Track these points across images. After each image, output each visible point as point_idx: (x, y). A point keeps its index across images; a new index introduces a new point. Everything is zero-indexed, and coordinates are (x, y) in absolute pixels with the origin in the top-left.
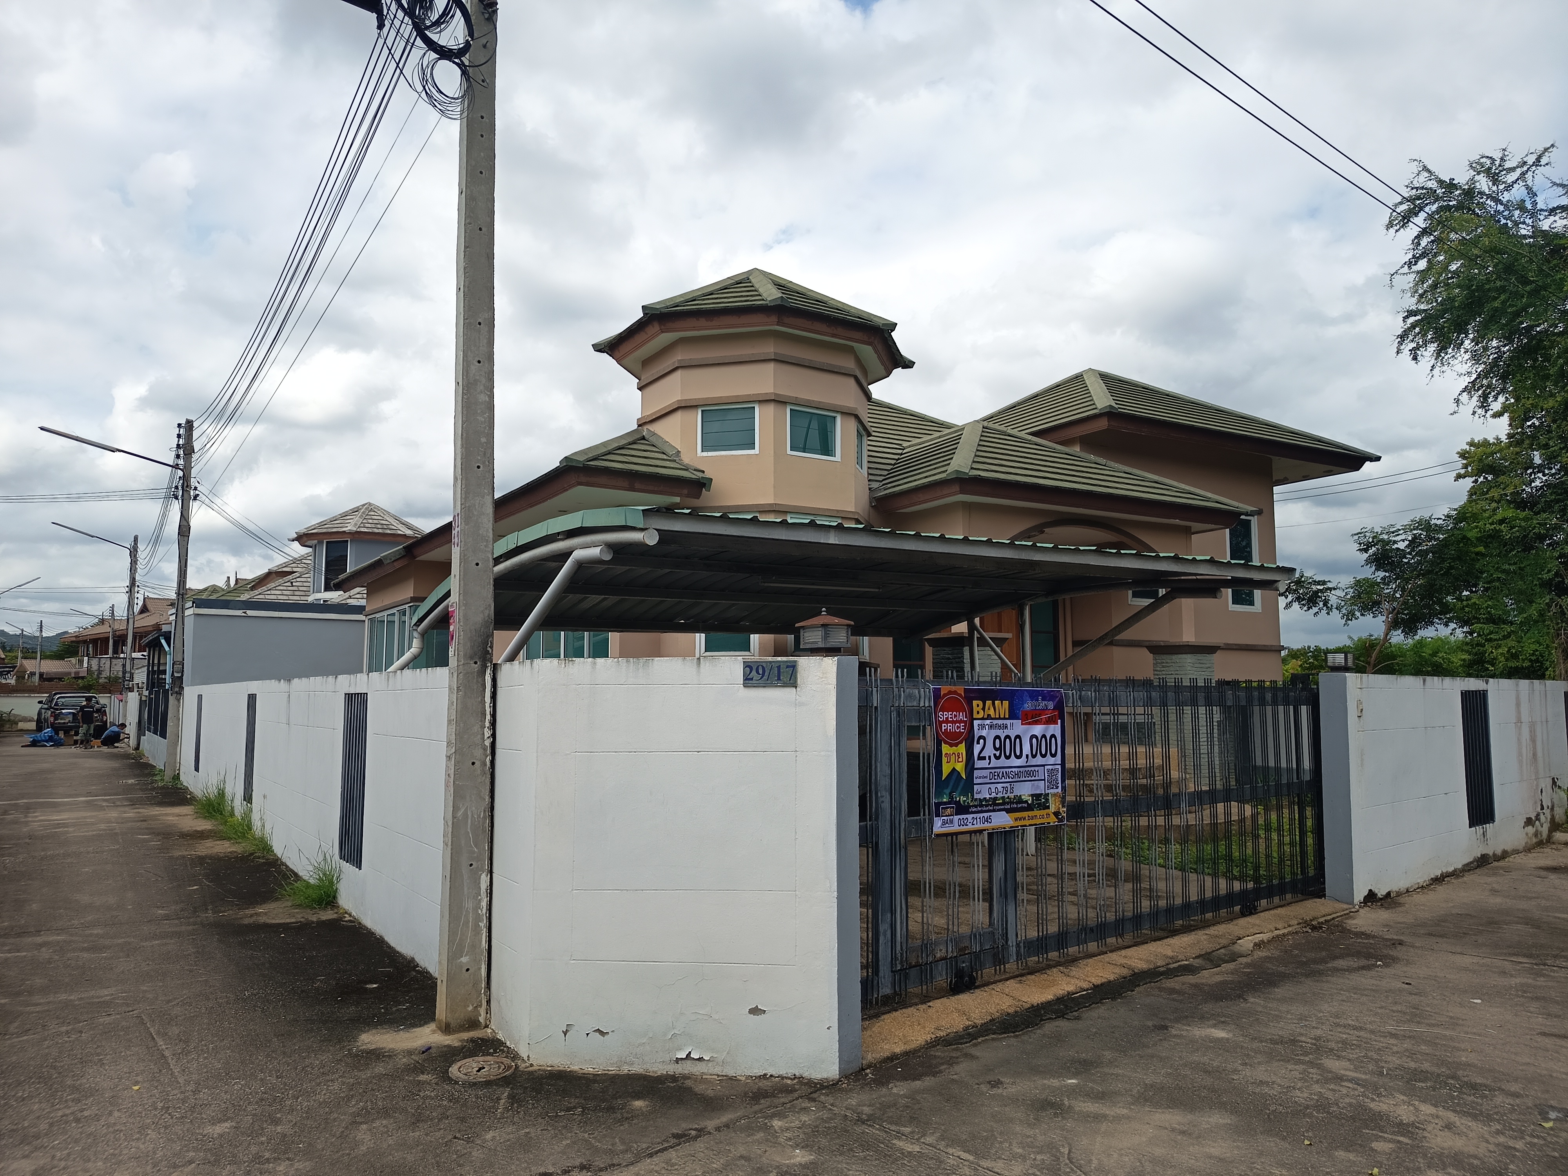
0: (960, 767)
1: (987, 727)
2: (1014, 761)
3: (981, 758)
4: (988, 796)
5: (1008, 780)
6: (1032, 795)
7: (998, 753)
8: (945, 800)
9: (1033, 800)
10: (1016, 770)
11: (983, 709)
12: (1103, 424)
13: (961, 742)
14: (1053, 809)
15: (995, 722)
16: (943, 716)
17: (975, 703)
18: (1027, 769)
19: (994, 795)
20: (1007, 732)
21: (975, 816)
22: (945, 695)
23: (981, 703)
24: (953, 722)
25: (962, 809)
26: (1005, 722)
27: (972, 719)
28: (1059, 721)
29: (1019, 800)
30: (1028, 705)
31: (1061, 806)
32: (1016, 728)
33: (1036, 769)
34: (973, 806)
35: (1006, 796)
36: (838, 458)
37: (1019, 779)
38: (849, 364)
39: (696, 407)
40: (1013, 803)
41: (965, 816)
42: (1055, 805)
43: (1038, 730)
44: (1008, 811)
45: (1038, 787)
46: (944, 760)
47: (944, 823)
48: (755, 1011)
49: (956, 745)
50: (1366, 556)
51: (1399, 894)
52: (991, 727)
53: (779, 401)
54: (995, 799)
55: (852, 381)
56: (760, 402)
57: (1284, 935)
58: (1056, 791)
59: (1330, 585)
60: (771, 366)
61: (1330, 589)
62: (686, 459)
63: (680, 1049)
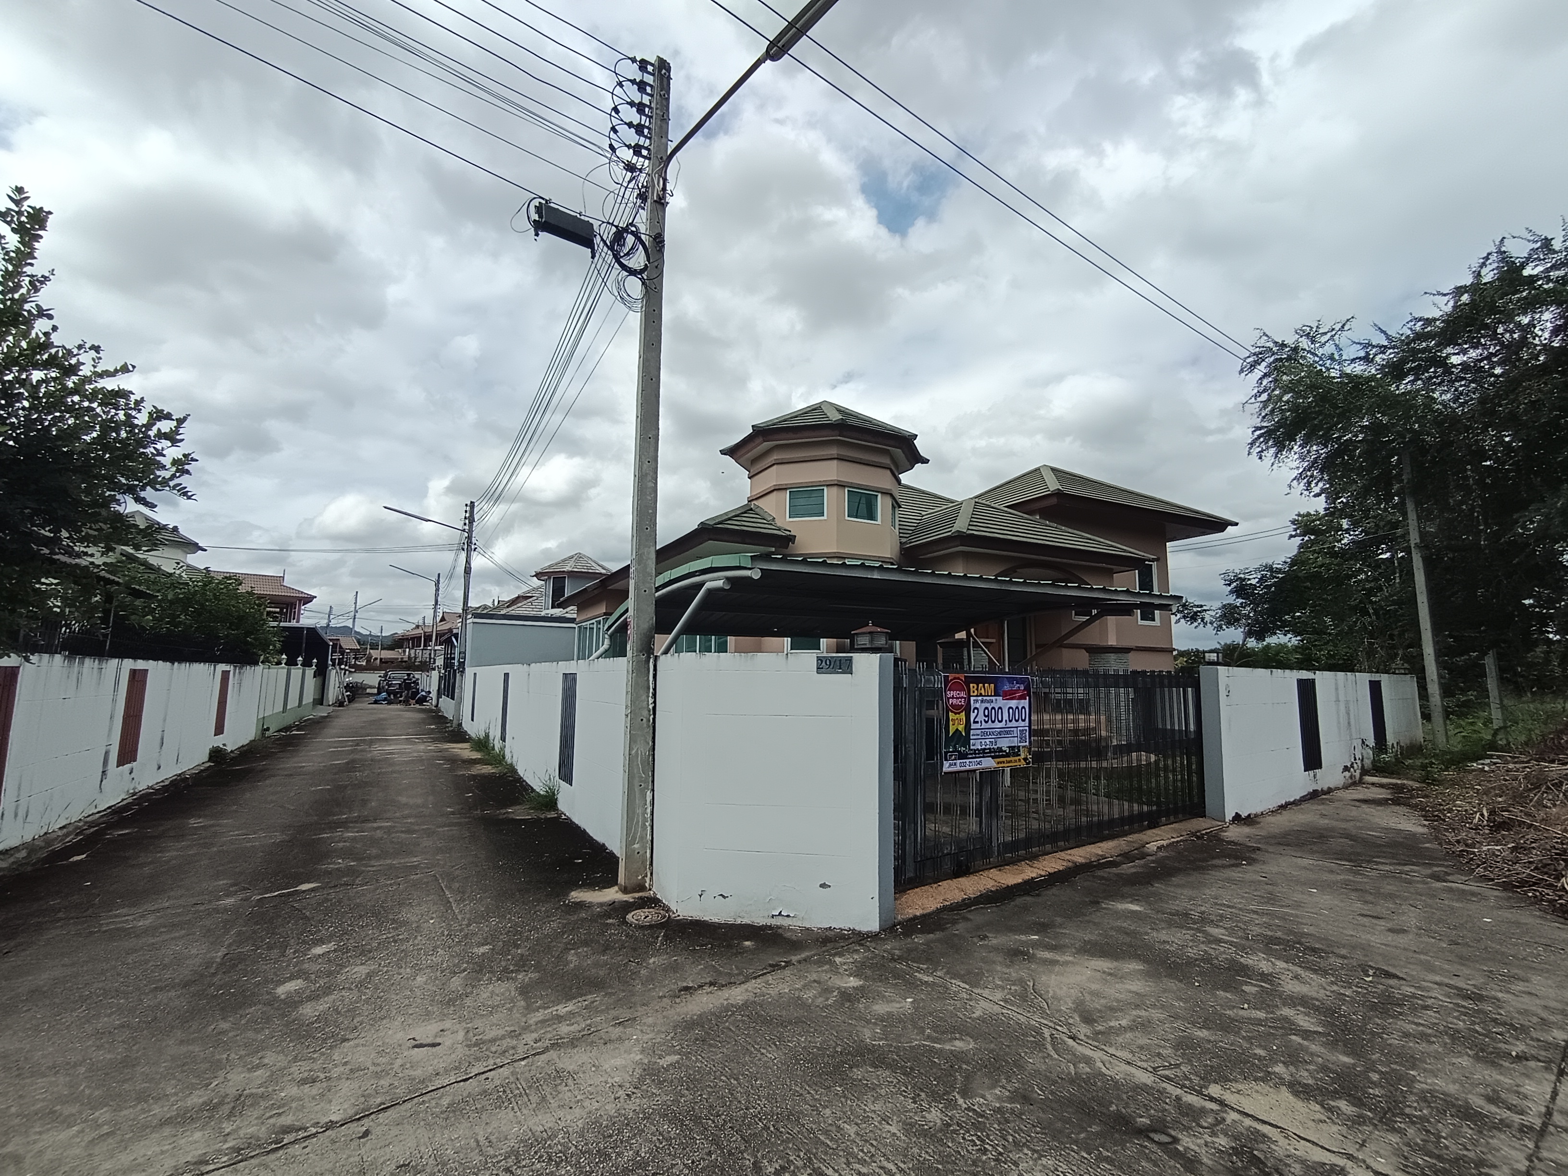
0: (961, 728)
1: (979, 701)
2: (997, 725)
3: (975, 722)
4: (979, 748)
5: (993, 737)
6: (1009, 747)
7: (987, 719)
8: (951, 750)
9: (1009, 750)
10: (999, 730)
11: (977, 689)
12: (1054, 501)
13: (962, 712)
14: (1023, 756)
15: (985, 698)
16: (950, 694)
17: (971, 685)
18: (1006, 729)
19: (983, 747)
20: (993, 705)
21: (971, 760)
22: (951, 680)
23: (975, 686)
24: (957, 698)
25: (963, 756)
26: (991, 698)
28: (1028, 698)
29: (1000, 750)
30: (1007, 687)
31: (1028, 754)
32: (1000, 702)
33: (1012, 729)
34: (969, 754)
35: (992, 747)
36: (879, 522)
37: (1000, 736)
38: (887, 461)
39: (786, 489)
40: (996, 752)
41: (964, 761)
42: (1025, 753)
43: (1013, 703)
44: (993, 757)
45: (1013, 742)
46: (951, 723)
47: (951, 765)
48: (823, 886)
49: (959, 713)
50: (1229, 588)
51: (1256, 816)
52: (982, 701)
53: (841, 485)
54: (985, 749)
55: (888, 472)
56: (828, 485)
57: (1177, 842)
58: (1024, 744)
59: (1205, 608)
60: (835, 462)
62: (779, 523)
63: (774, 909)
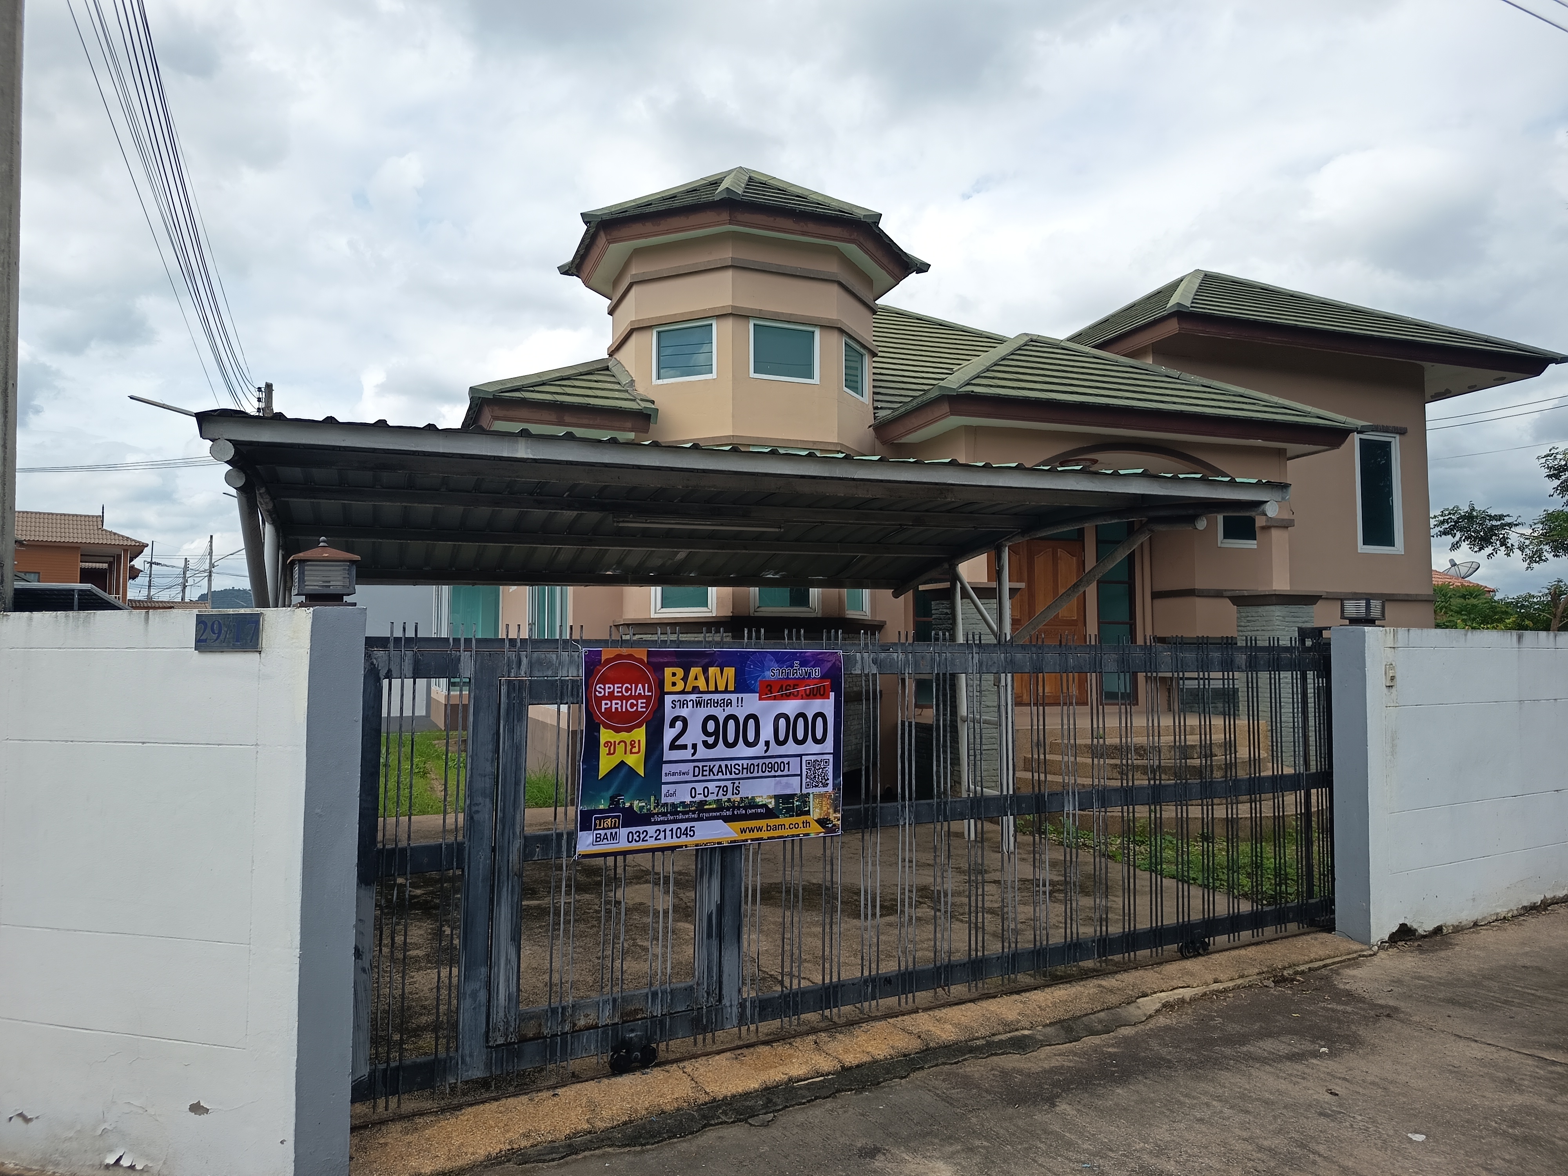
0: (636, 761)
1: (690, 704)
2: (742, 750)
3: (673, 747)
4: (688, 799)
5: (728, 776)
6: (777, 797)
7: (711, 740)
8: (601, 807)
9: (777, 803)
10: (745, 762)
11: (685, 679)
13: (639, 726)
14: (816, 813)
15: (706, 697)
16: (601, 690)
17: (668, 671)
18: (767, 761)
19: (699, 798)
20: (729, 711)
21: (662, 827)
22: (608, 661)
23: (680, 672)
24: (622, 698)
25: (632, 819)
26: (727, 696)
27: (662, 694)
28: (832, 695)
29: (751, 804)
30: (773, 673)
31: (831, 811)
32: (750, 704)
33: (786, 760)
34: (657, 814)
35: (725, 799)
36: (816, 380)
37: (749, 775)
38: (832, 268)
39: (650, 327)
40: (739, 808)
41: (641, 829)
42: (821, 809)
43: (790, 707)
44: (726, 819)
45: (788, 785)
46: (603, 751)
47: (598, 839)
48: (197, 1108)
49: (629, 730)
52: (699, 703)
53: (738, 315)
54: (702, 803)
55: (835, 289)
56: (718, 317)
58: (822, 790)
60: (729, 274)
61: (1510, 525)
62: (641, 389)
63: (111, 1151)
